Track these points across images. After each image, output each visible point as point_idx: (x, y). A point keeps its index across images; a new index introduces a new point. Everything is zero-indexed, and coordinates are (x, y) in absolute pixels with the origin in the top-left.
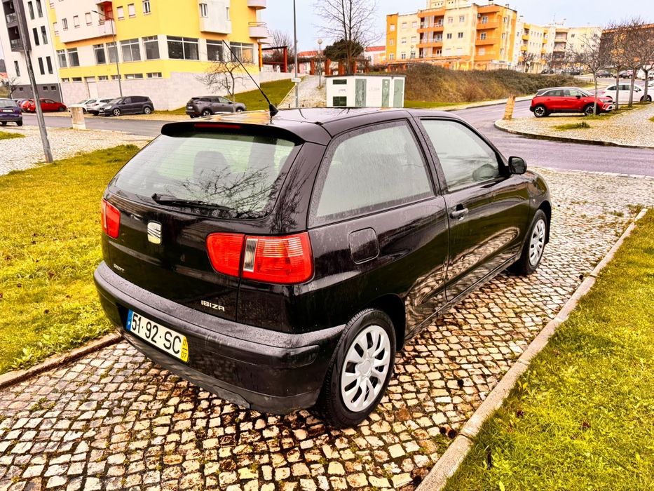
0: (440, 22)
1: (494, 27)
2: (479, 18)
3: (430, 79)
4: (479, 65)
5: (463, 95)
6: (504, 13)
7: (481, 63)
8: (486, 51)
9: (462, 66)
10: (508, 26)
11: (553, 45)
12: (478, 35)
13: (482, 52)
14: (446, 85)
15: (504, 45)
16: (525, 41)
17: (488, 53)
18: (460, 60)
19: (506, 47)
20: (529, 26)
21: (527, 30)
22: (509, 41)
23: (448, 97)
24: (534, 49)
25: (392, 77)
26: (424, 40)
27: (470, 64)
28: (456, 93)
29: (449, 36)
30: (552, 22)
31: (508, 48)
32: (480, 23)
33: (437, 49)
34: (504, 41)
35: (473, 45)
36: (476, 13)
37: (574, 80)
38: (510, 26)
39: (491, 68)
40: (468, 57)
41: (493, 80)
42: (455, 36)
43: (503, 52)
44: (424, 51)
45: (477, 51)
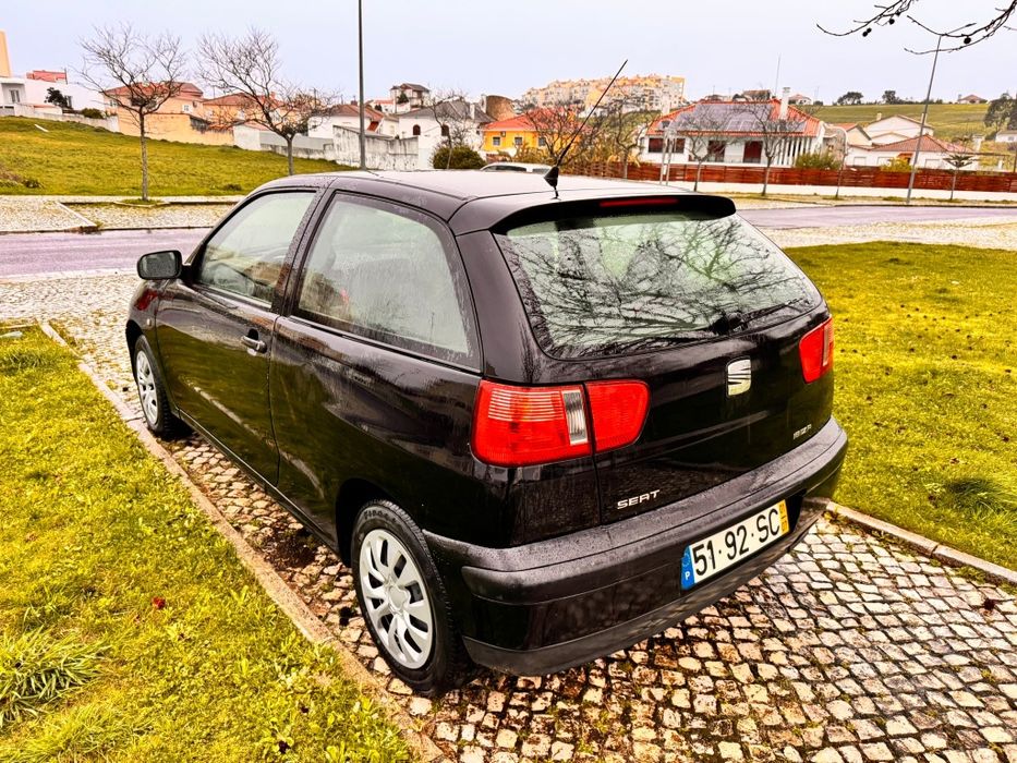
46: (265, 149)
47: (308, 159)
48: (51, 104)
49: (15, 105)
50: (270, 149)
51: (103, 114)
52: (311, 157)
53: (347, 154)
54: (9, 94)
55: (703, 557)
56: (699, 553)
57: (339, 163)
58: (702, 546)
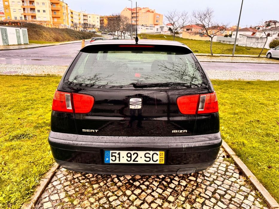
0: (33, 4)
1: (59, 10)
2: (52, 5)
3: (36, 31)
4: (55, 26)
5: (54, 39)
6: (62, 4)
7: (56, 25)
8: (57, 20)
9: (47, 25)
10: (65, 10)
11: (83, 20)
12: (52, 12)
13: (56, 20)
14: (45, 34)
15: (65, 18)
16: (72, 17)
17: (59, 21)
18: (46, 23)
19: (66, 19)
20: (73, 11)
21: (72, 13)
22: (66, 17)
23: (47, 39)
24: (76, 21)
25: (21, 28)
26: (26, 11)
27: (51, 25)
28: (50, 38)
29: (39, 11)
30: (81, 11)
31: (66, 20)
32: (52, 7)
33: (34, 17)
34: (65, 16)
35: (51, 16)
36: (50, 2)
37: (96, 35)
38: (66, 10)
39: (61, 27)
40: (49, 22)
41: (64, 33)
42: (41, 11)
43: (65, 21)
44: (27, 17)
45: (53, 19)
46: (218, 41)
47: (230, 44)
48: (169, 31)
49: (161, 32)
50: (219, 41)
51: (179, 33)
52: (231, 43)
53: (242, 42)
54: (161, 29)
55: (115, 156)
56: (113, 154)
57: (239, 45)
58: (116, 153)
